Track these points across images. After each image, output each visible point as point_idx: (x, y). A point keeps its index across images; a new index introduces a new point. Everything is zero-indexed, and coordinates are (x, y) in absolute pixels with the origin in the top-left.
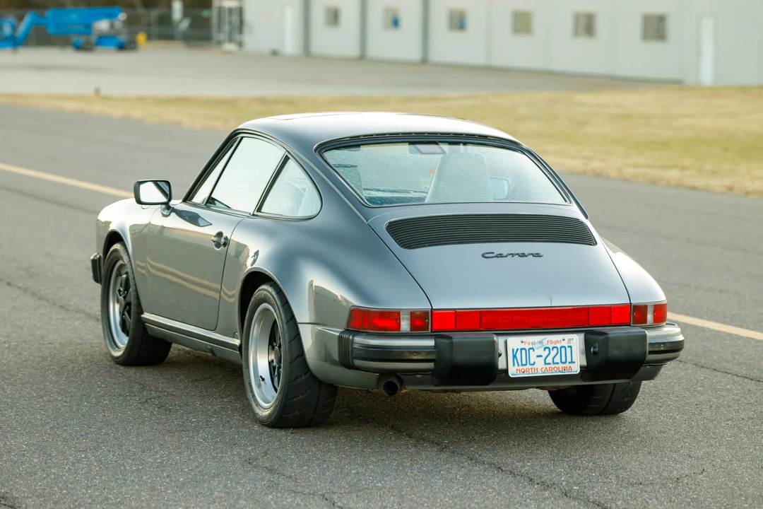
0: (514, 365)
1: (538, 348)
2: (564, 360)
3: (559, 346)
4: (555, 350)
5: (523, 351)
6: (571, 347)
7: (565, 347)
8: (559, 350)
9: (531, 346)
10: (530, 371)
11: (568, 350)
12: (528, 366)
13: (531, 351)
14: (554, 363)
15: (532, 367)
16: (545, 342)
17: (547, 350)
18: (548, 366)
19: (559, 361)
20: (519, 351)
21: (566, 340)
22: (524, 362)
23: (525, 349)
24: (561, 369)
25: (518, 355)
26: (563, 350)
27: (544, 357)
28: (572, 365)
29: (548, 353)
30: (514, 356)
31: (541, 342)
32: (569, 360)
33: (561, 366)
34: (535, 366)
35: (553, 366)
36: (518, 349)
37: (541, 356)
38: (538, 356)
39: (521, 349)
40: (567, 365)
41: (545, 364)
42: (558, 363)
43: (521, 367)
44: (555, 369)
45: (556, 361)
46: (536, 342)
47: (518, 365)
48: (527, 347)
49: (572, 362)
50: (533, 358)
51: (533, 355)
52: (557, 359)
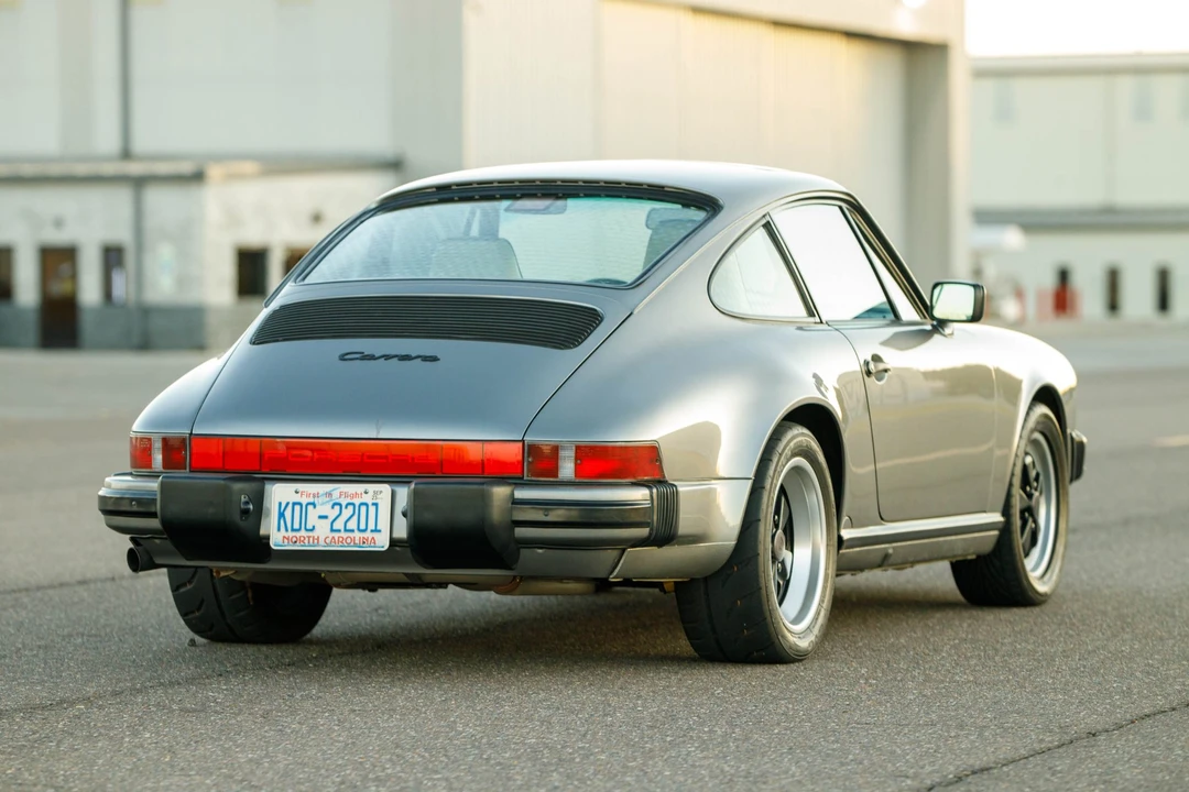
0: (279, 530)
1: (323, 504)
2: (363, 527)
3: (357, 501)
4: (351, 508)
5: (297, 508)
6: (376, 505)
7: (366, 505)
8: (356, 508)
9: (311, 500)
10: (306, 541)
11: (372, 509)
12: (303, 533)
13: (310, 507)
14: (346, 530)
15: (310, 534)
16: (336, 495)
17: (337, 508)
18: (336, 535)
19: (355, 527)
20: (290, 506)
21: (371, 493)
22: (296, 526)
23: (300, 504)
24: (357, 542)
25: (288, 514)
26: (363, 509)
27: (331, 519)
28: (376, 535)
29: (338, 513)
30: (281, 515)
31: (329, 494)
32: (371, 526)
33: (357, 535)
34: (315, 534)
35: (343, 534)
36: (288, 504)
37: (326, 517)
38: (320, 517)
39: (294, 504)
40: (368, 535)
41: (332, 530)
42: (353, 531)
43: (290, 534)
44: (349, 540)
45: (349, 526)
46: (321, 492)
47: (287, 530)
48: (304, 501)
49: (376, 530)
50: (312, 520)
51: (313, 514)
52: (352, 525)
